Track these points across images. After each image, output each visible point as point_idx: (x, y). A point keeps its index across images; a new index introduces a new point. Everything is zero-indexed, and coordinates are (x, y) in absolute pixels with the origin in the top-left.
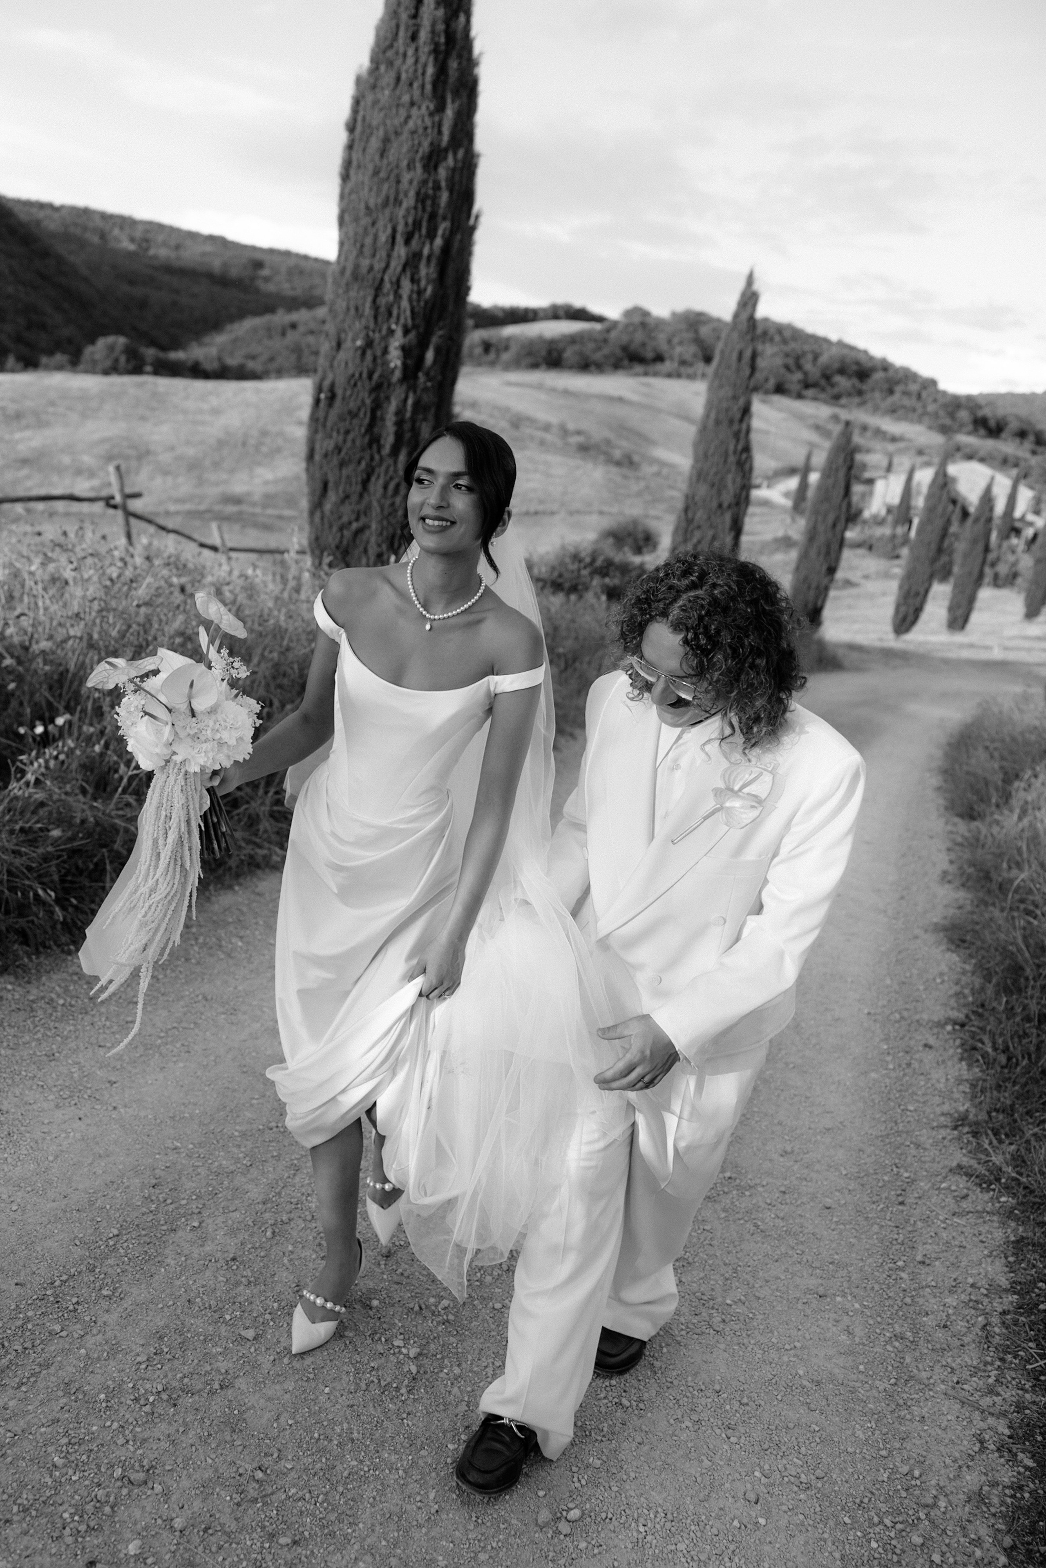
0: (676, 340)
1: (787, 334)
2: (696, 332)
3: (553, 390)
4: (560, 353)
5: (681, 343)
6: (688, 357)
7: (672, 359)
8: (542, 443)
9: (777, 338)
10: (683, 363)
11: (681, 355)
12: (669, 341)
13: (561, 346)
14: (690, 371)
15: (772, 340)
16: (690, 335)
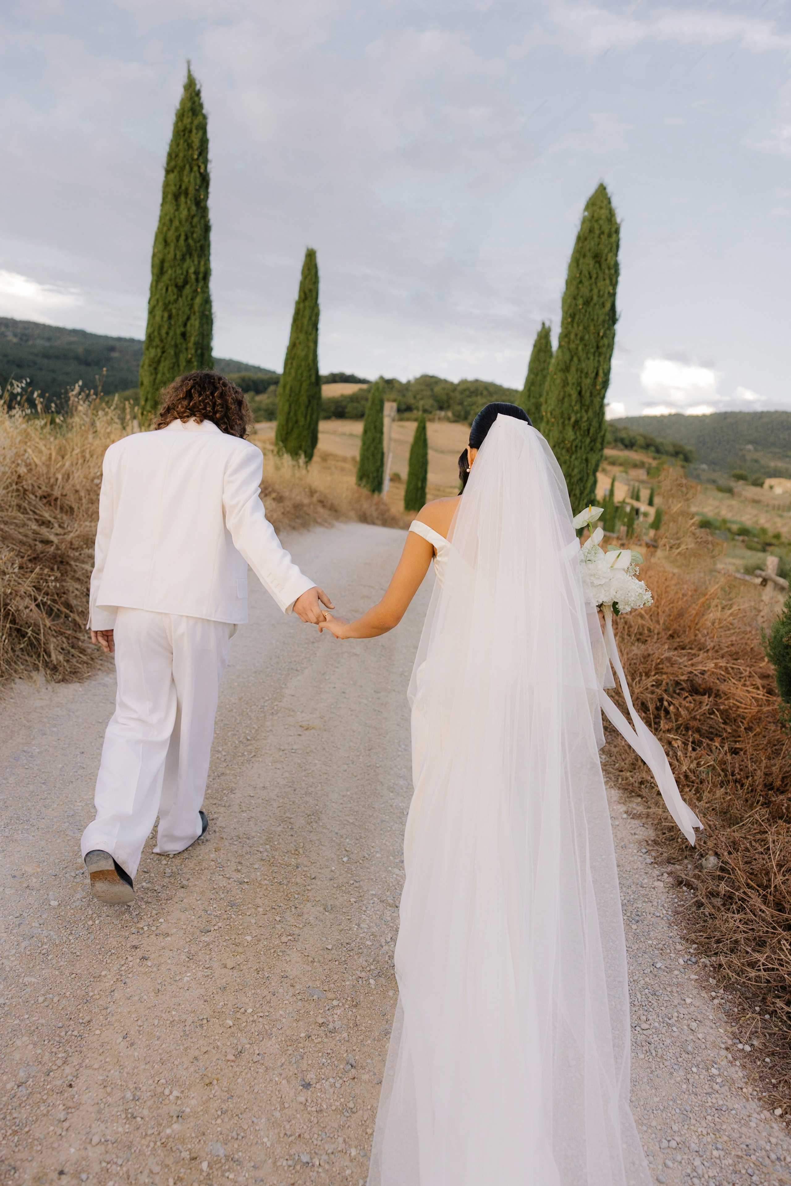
0: (419, 397)
1: (491, 389)
2: (432, 390)
3: (344, 434)
4: (344, 407)
5: (422, 399)
6: (427, 407)
7: (417, 409)
8: (343, 470)
9: (485, 393)
10: (425, 411)
11: (423, 406)
12: (415, 397)
13: (344, 404)
14: (431, 416)
15: (482, 394)
16: (429, 393)
